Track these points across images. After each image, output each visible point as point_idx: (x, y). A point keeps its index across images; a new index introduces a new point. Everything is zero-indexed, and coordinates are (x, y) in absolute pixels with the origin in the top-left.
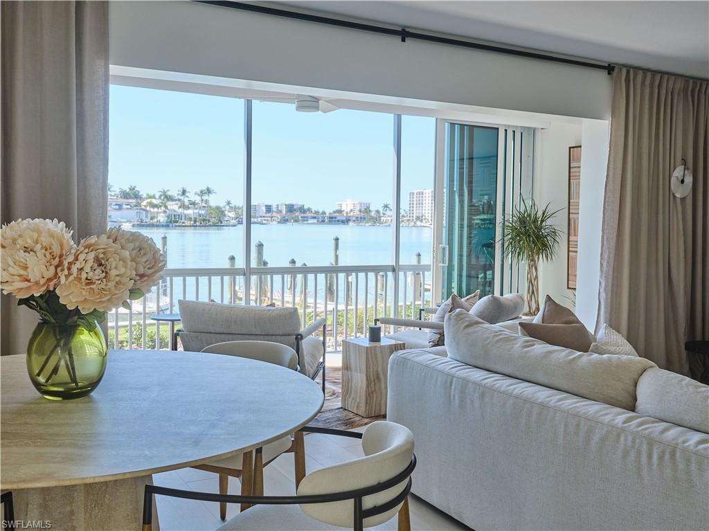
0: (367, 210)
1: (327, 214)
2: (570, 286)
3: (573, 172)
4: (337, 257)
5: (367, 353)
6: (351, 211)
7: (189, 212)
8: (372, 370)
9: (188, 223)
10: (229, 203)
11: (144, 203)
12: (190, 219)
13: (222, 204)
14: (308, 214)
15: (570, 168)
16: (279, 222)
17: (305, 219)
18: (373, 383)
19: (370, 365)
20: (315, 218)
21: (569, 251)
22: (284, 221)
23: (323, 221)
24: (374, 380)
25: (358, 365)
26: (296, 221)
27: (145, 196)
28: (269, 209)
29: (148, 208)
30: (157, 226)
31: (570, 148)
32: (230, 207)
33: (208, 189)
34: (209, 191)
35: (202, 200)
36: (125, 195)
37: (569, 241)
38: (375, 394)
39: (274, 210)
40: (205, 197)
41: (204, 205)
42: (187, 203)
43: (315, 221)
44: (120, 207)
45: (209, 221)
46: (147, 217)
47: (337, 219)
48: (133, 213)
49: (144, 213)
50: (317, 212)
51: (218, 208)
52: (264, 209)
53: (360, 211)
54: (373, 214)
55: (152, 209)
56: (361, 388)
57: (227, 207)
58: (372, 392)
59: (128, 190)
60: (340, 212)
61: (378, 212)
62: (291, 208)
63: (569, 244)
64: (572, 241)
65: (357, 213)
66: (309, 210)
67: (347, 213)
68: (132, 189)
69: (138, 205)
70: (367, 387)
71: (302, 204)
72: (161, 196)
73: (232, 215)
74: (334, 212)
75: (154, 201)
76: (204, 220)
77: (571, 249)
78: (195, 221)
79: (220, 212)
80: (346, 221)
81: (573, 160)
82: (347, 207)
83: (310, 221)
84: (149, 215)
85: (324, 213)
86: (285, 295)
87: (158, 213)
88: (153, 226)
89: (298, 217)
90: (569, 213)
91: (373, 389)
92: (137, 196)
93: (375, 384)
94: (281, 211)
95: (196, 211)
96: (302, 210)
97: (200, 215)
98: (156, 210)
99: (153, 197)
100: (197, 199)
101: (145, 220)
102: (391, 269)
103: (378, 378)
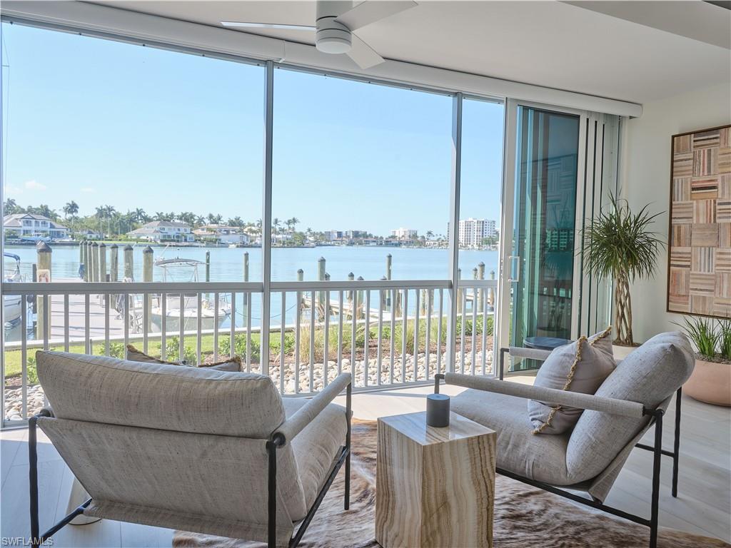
0: (415, 236)
1: (384, 239)
2: (670, 309)
3: (676, 167)
4: (390, 271)
5: (424, 458)
6: (403, 236)
7: (280, 236)
8: (433, 491)
9: (278, 245)
10: (309, 230)
11: (246, 230)
12: (280, 242)
13: (304, 231)
14: (370, 239)
15: (673, 161)
16: (348, 245)
17: (367, 243)
18: (435, 516)
19: (429, 479)
20: (375, 242)
21: (669, 265)
22: (351, 244)
23: (381, 244)
24: (438, 510)
25: (406, 480)
26: (360, 244)
27: (247, 224)
28: (340, 234)
29: (249, 234)
30: (255, 247)
31: (673, 137)
32: (311, 233)
33: (294, 219)
34: (294, 221)
35: (289, 228)
36: (232, 224)
37: (670, 252)
38: (438, 537)
39: (344, 235)
40: (292, 226)
41: (290, 231)
42: (278, 230)
43: (375, 244)
44: (228, 232)
45: (294, 243)
46: (247, 240)
47: (391, 242)
48: (238, 237)
49: (246, 237)
50: (376, 238)
51: (301, 233)
52: (336, 234)
53: (409, 236)
54: (419, 239)
55: (251, 234)
56: (411, 521)
57: (308, 233)
58: (433, 533)
59: (234, 220)
60: (394, 237)
61: (423, 237)
62: (356, 234)
63: (669, 256)
64: (674, 253)
65: (407, 238)
66: (370, 235)
67: (399, 238)
68: (238, 219)
69: (241, 231)
70: (425, 523)
71: (365, 230)
72: (258, 224)
73: (312, 239)
74: (390, 238)
75: (253, 228)
76: (290, 243)
77: (672, 262)
78: (284, 244)
79: (303, 237)
80: (399, 244)
81: (678, 151)
82: (400, 233)
83: (371, 244)
84: (249, 239)
85: (382, 238)
86: (344, 303)
87: (255, 237)
88: (252, 246)
89: (362, 241)
90: (671, 218)
91: (436, 526)
92: (241, 224)
93: (439, 517)
94: (349, 237)
95: (285, 236)
96: (365, 236)
97: (287, 239)
98: (254, 235)
99: (253, 225)
100: (286, 227)
101: (246, 242)
102: (447, 284)
103: (445, 503)
